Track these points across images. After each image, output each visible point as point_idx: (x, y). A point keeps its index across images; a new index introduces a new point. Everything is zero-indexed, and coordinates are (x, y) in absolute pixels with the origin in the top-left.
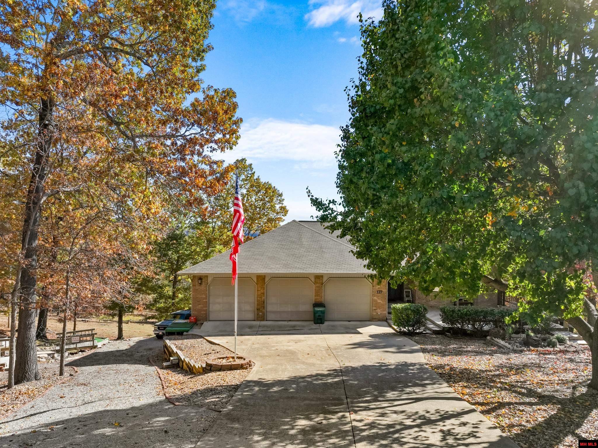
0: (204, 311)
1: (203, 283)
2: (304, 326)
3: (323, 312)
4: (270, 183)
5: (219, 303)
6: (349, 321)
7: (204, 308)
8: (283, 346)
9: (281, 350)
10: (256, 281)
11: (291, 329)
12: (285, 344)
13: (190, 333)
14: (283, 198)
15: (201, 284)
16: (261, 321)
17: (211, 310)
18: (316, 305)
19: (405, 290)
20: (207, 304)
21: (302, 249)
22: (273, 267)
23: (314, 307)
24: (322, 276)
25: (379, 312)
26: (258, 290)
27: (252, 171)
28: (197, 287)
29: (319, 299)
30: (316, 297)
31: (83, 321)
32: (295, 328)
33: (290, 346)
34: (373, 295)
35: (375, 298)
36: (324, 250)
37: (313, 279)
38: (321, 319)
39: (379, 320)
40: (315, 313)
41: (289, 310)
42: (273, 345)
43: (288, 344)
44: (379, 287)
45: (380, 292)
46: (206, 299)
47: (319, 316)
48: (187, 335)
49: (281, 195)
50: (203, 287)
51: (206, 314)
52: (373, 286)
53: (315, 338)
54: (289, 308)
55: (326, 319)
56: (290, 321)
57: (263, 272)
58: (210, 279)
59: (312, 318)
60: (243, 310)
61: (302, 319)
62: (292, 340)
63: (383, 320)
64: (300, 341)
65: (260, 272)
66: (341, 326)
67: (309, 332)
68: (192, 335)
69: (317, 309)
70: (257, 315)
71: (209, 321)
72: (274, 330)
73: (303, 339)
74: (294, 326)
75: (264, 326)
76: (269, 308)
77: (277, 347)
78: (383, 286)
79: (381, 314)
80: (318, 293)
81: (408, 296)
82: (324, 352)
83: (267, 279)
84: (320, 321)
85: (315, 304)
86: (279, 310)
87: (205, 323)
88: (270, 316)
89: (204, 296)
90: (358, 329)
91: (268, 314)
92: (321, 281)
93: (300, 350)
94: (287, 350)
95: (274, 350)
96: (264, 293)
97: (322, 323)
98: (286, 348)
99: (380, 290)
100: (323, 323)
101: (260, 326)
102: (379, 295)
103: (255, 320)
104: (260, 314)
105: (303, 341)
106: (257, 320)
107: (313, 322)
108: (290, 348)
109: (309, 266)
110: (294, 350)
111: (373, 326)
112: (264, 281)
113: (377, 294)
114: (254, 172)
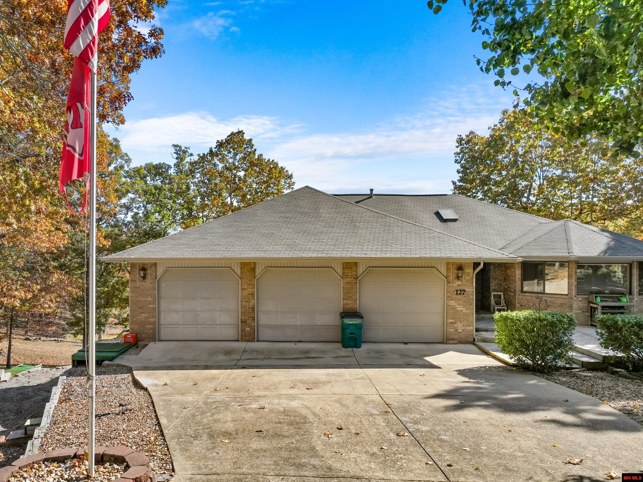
0: (150, 323)
1: (149, 277)
2: (323, 352)
3: (359, 327)
4: (275, 161)
5: (177, 312)
6: (406, 343)
7: (151, 320)
8: (279, 397)
9: (271, 411)
10: (239, 274)
11: (301, 356)
12: (284, 392)
13: (117, 361)
14: (293, 180)
15: (144, 278)
16: (249, 341)
17: (162, 322)
18: (346, 314)
19: (493, 293)
20: (156, 312)
21: (320, 223)
22: (270, 248)
23: (342, 317)
24: (356, 264)
25: (460, 327)
26: (243, 289)
27: (252, 148)
28: (138, 284)
29: (351, 305)
30: (345, 301)
31: (55, 340)
32: (308, 355)
33: (293, 398)
34: (448, 297)
35: (452, 303)
36: (357, 224)
37: (340, 270)
38: (355, 339)
39: (460, 342)
40: (344, 328)
41: (299, 323)
42: (257, 393)
43: (292, 392)
44: (460, 283)
45: (460, 292)
46: (153, 304)
47: (351, 334)
48: (108, 365)
49: (290, 177)
50: (148, 283)
51: (154, 329)
52: (448, 282)
53: (348, 377)
54: (299, 320)
55: (363, 339)
56: (300, 342)
57: (251, 256)
58: (160, 271)
59: (339, 338)
60: (218, 322)
61: (322, 339)
62: (301, 382)
63: (466, 343)
64: (316, 384)
65: (246, 256)
66: (393, 352)
67: (335, 362)
68: (118, 365)
69: (348, 321)
70: (242, 331)
71: (160, 340)
72: (269, 358)
73: (323, 378)
74: (307, 352)
75: (253, 351)
76: (263, 320)
77: (262, 403)
78: (467, 281)
79: (463, 331)
80: (348, 293)
81: (498, 303)
82: (380, 420)
83: (258, 270)
84: (352, 343)
85: (344, 312)
86: (280, 323)
87: (151, 345)
88: (264, 334)
89: (151, 299)
90: (427, 358)
91: (260, 329)
92: (354, 273)
93: (317, 410)
94: (285, 412)
95: (254, 411)
96: (253, 294)
97: (357, 346)
98: (284, 403)
99: (462, 288)
100: (360, 347)
101: (244, 351)
102: (459, 297)
103: (238, 341)
104: (248, 329)
105: (324, 383)
106: (243, 341)
107: (339, 345)
108: (295, 404)
109: (332, 247)
110: (304, 412)
111: (451, 353)
112: (255, 273)
113: (455, 296)
114: (255, 150)
